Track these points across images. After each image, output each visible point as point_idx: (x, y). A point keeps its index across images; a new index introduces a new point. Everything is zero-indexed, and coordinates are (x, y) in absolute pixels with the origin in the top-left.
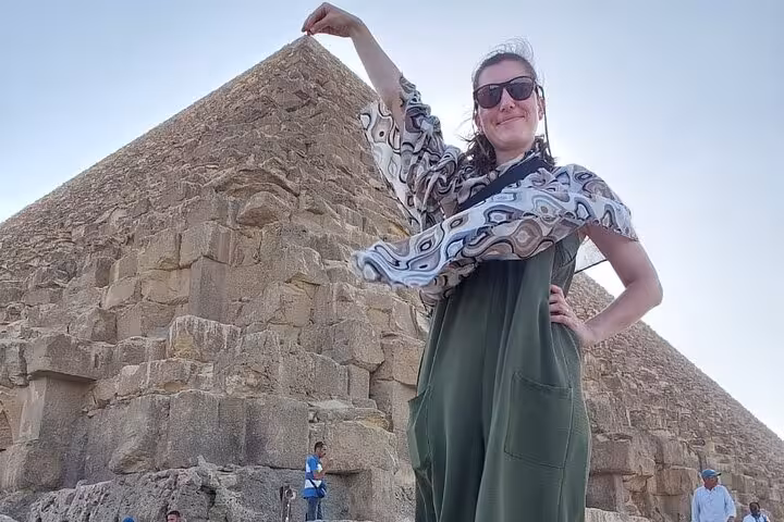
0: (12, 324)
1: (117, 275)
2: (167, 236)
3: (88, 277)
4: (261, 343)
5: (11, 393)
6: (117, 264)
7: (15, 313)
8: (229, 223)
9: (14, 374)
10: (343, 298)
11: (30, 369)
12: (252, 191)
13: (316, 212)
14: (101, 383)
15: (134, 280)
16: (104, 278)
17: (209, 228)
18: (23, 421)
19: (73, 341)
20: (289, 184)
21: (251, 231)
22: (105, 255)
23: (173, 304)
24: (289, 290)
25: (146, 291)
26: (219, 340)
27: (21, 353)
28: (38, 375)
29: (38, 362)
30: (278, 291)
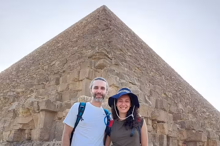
0: (32, 94)
1: (61, 82)
2: (75, 72)
3: (53, 83)
5: (35, 114)
6: (61, 79)
7: (32, 91)
8: (93, 68)
9: (36, 109)
11: (41, 109)
12: (99, 59)
13: (117, 65)
14: (59, 113)
15: (66, 84)
16: (57, 83)
17: (88, 70)
18: (39, 122)
19: (52, 101)
20: (110, 56)
21: (99, 70)
22: (57, 76)
23: (78, 91)
24: (111, 88)
25: (70, 87)
27: (38, 104)
28: (42, 110)
29: (43, 107)
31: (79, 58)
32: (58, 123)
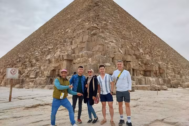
0: (58, 50)
1: (73, 43)
2: (81, 37)
3: (69, 44)
4: (98, 56)
5: (61, 62)
6: (73, 41)
7: (57, 48)
8: (90, 35)
9: (62, 59)
10: (108, 47)
12: (93, 30)
13: (102, 32)
14: (74, 60)
15: (77, 44)
16: (71, 44)
17: (87, 36)
18: (63, 66)
19: (70, 54)
20: (98, 28)
21: (93, 36)
22: (71, 40)
23: (82, 48)
24: (100, 46)
25: (79, 46)
26: (90, 54)
27: (62, 56)
28: (65, 60)
29: (65, 58)
30: (98, 46)
31: (82, 28)
32: (73, 66)
